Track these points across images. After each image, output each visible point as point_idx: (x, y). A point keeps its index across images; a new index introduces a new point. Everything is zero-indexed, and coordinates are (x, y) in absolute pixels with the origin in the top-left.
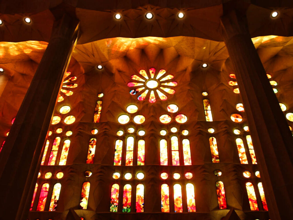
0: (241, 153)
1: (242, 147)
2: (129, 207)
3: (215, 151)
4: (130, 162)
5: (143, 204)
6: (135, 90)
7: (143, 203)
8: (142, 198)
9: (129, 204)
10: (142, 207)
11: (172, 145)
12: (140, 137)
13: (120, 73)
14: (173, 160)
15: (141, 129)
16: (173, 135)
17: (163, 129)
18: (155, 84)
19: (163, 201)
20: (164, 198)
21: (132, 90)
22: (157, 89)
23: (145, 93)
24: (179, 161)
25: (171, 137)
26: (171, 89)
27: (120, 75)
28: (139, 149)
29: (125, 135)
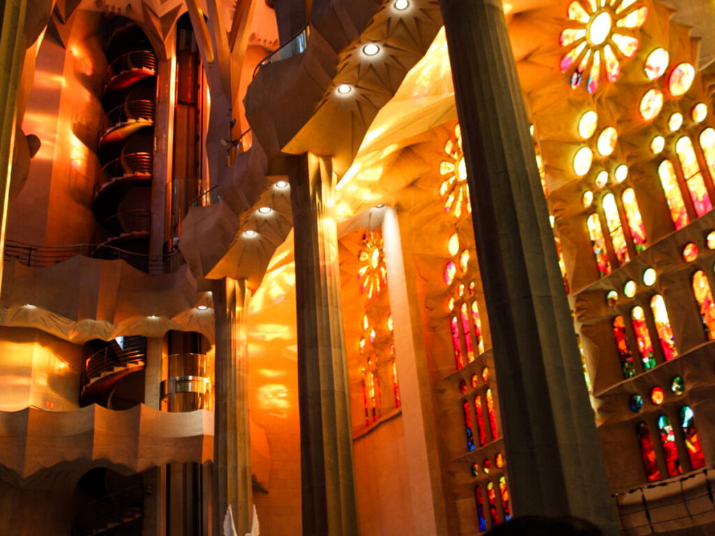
2: (651, 355)
4: (623, 255)
5: (672, 339)
6: (577, 71)
7: (671, 336)
8: (666, 326)
9: (648, 350)
10: (672, 346)
11: (684, 166)
12: (619, 186)
13: (530, 59)
14: (696, 204)
15: (617, 165)
16: (676, 139)
17: (653, 136)
18: (604, 20)
19: (704, 315)
20: (703, 307)
21: (572, 76)
22: (611, 33)
23: (597, 62)
24: (708, 198)
25: (674, 146)
26: (639, 8)
27: (533, 63)
28: (629, 215)
29: (595, 199)
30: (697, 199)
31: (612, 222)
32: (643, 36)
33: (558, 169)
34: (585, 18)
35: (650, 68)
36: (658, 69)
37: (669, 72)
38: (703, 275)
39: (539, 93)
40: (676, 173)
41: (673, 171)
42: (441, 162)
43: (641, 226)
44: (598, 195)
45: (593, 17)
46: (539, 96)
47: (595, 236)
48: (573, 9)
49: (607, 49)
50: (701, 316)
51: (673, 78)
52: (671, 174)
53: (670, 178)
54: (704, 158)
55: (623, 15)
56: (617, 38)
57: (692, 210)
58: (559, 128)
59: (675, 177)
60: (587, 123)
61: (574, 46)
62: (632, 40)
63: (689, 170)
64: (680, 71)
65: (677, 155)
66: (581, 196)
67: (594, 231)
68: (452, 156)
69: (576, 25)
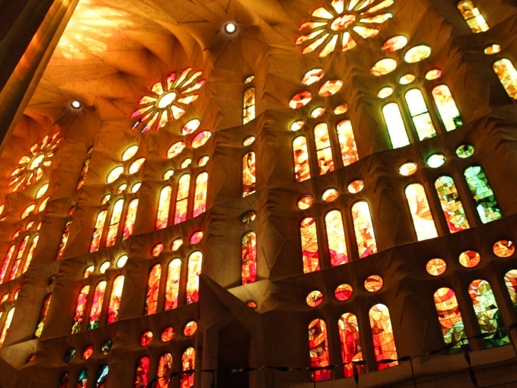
0: (299, 164)
1: (303, 152)
2: (98, 320)
3: (250, 177)
4: (111, 242)
5: (118, 311)
6: (140, 120)
7: (118, 308)
8: (118, 300)
9: (97, 315)
10: (115, 315)
11: (179, 192)
12: (131, 195)
13: (114, 102)
14: (176, 218)
15: (136, 182)
16: (182, 174)
17: (168, 169)
18: (172, 96)
19: (149, 296)
20: (150, 291)
21: (135, 123)
22: (172, 104)
23: (155, 118)
24: (185, 216)
25: (178, 177)
26: (195, 95)
27: (114, 105)
28: (129, 216)
29: (111, 199)
30: (179, 214)
31: (115, 218)
32: (189, 110)
33: (97, 174)
34: (161, 92)
35: (186, 129)
36: (191, 130)
37: (196, 133)
38: (160, 268)
39: (109, 123)
40: (172, 195)
41: (170, 193)
42: (23, 156)
43: (132, 225)
44: (114, 198)
45: (166, 92)
46: (108, 124)
47: (98, 226)
48: (156, 86)
49: (165, 112)
50: (146, 297)
51: (197, 137)
52: (169, 195)
53: (167, 197)
54: (195, 190)
55: (184, 96)
56: (174, 108)
57: (172, 221)
58: (110, 148)
59: (170, 197)
60: (131, 151)
61: (145, 106)
62: (182, 111)
63: (182, 195)
64: (203, 135)
65: (178, 184)
66: (103, 196)
67: (100, 222)
68: (33, 153)
69: (153, 95)
